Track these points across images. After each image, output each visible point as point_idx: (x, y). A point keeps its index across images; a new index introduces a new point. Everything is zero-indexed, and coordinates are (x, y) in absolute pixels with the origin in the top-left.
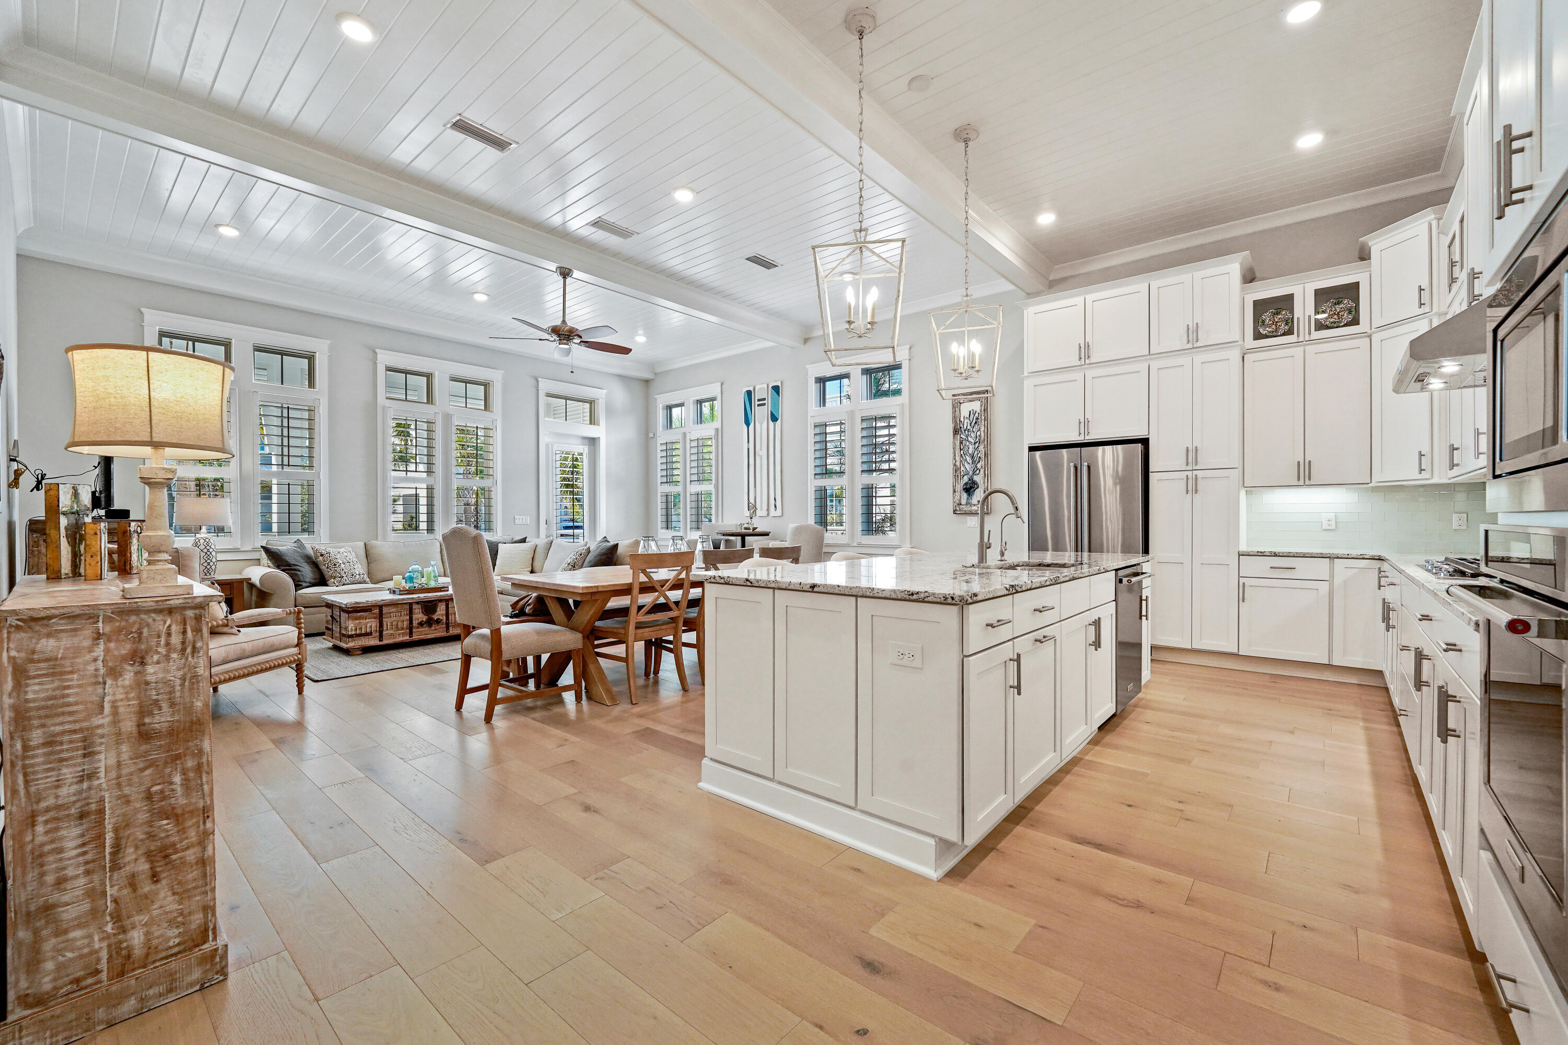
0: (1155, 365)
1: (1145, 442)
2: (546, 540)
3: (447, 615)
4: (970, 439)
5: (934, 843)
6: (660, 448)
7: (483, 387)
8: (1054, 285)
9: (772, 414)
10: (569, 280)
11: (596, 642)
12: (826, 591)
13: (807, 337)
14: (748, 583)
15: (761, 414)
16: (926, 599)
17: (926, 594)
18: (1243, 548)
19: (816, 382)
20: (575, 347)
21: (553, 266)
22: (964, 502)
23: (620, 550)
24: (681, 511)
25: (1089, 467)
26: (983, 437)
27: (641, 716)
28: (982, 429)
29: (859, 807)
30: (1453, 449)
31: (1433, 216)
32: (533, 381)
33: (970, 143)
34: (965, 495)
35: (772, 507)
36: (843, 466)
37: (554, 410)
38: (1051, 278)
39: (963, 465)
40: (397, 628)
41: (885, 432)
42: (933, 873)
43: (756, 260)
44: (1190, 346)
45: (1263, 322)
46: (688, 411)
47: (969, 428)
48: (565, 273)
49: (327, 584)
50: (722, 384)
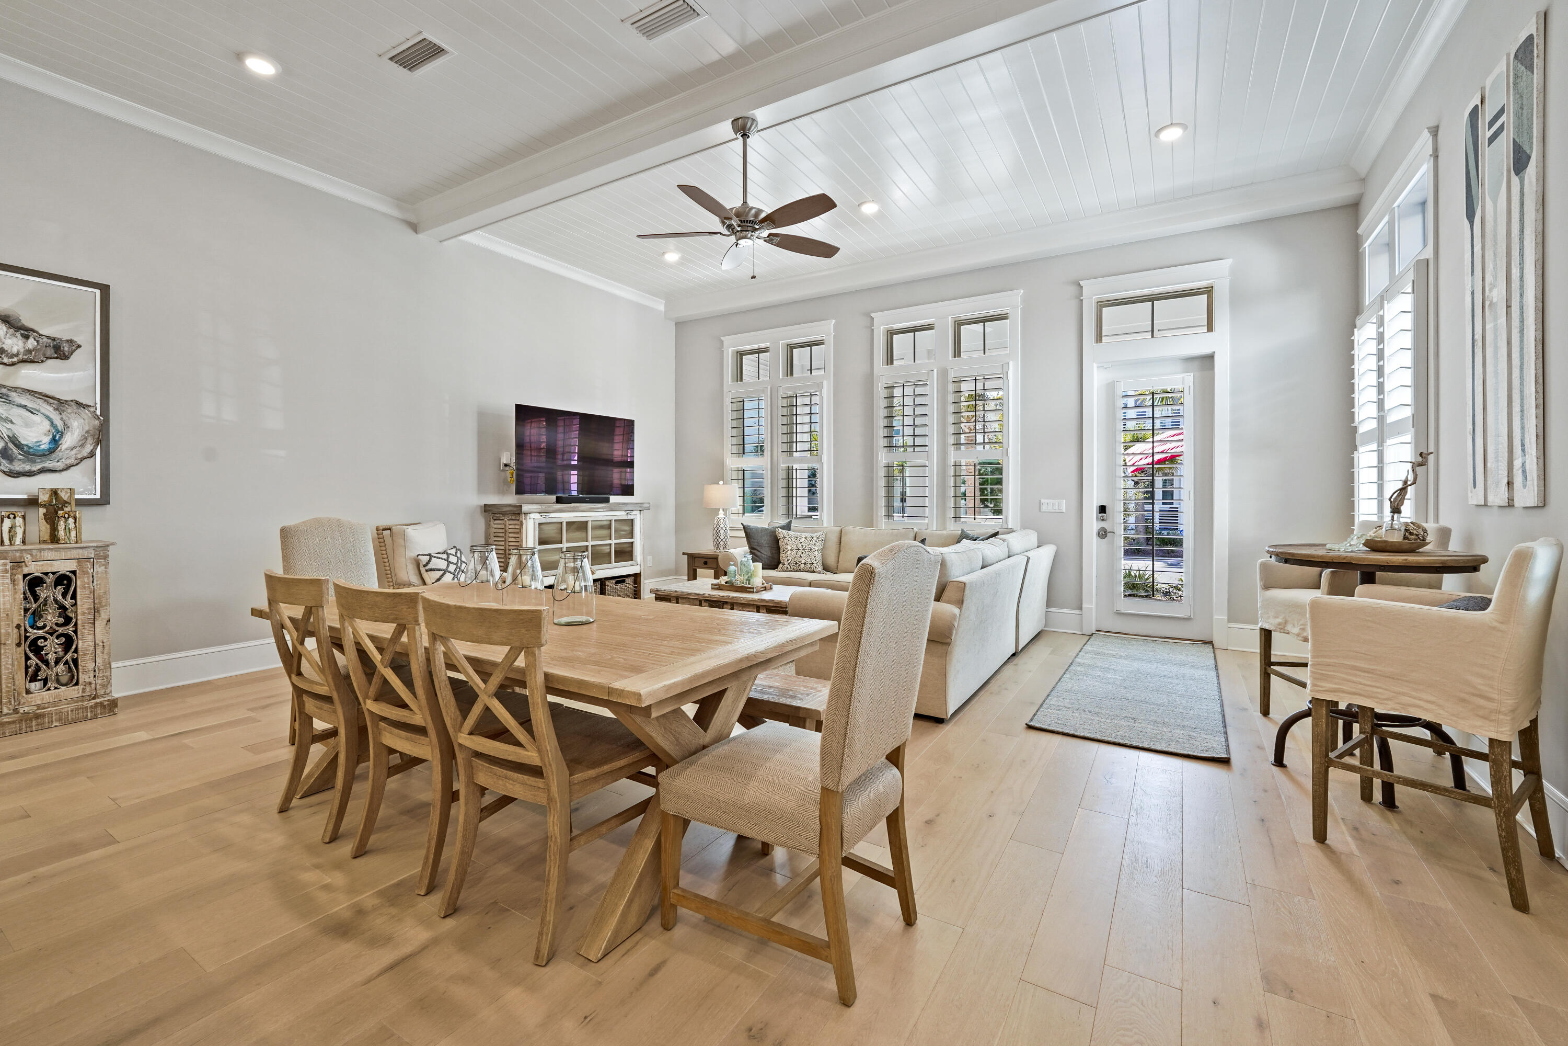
10: (751, 138)
15: (1495, 164)
21: (728, 128)
35: (1518, 478)
46: (1393, 240)
48: (743, 129)
49: (777, 568)
50: (1435, 131)
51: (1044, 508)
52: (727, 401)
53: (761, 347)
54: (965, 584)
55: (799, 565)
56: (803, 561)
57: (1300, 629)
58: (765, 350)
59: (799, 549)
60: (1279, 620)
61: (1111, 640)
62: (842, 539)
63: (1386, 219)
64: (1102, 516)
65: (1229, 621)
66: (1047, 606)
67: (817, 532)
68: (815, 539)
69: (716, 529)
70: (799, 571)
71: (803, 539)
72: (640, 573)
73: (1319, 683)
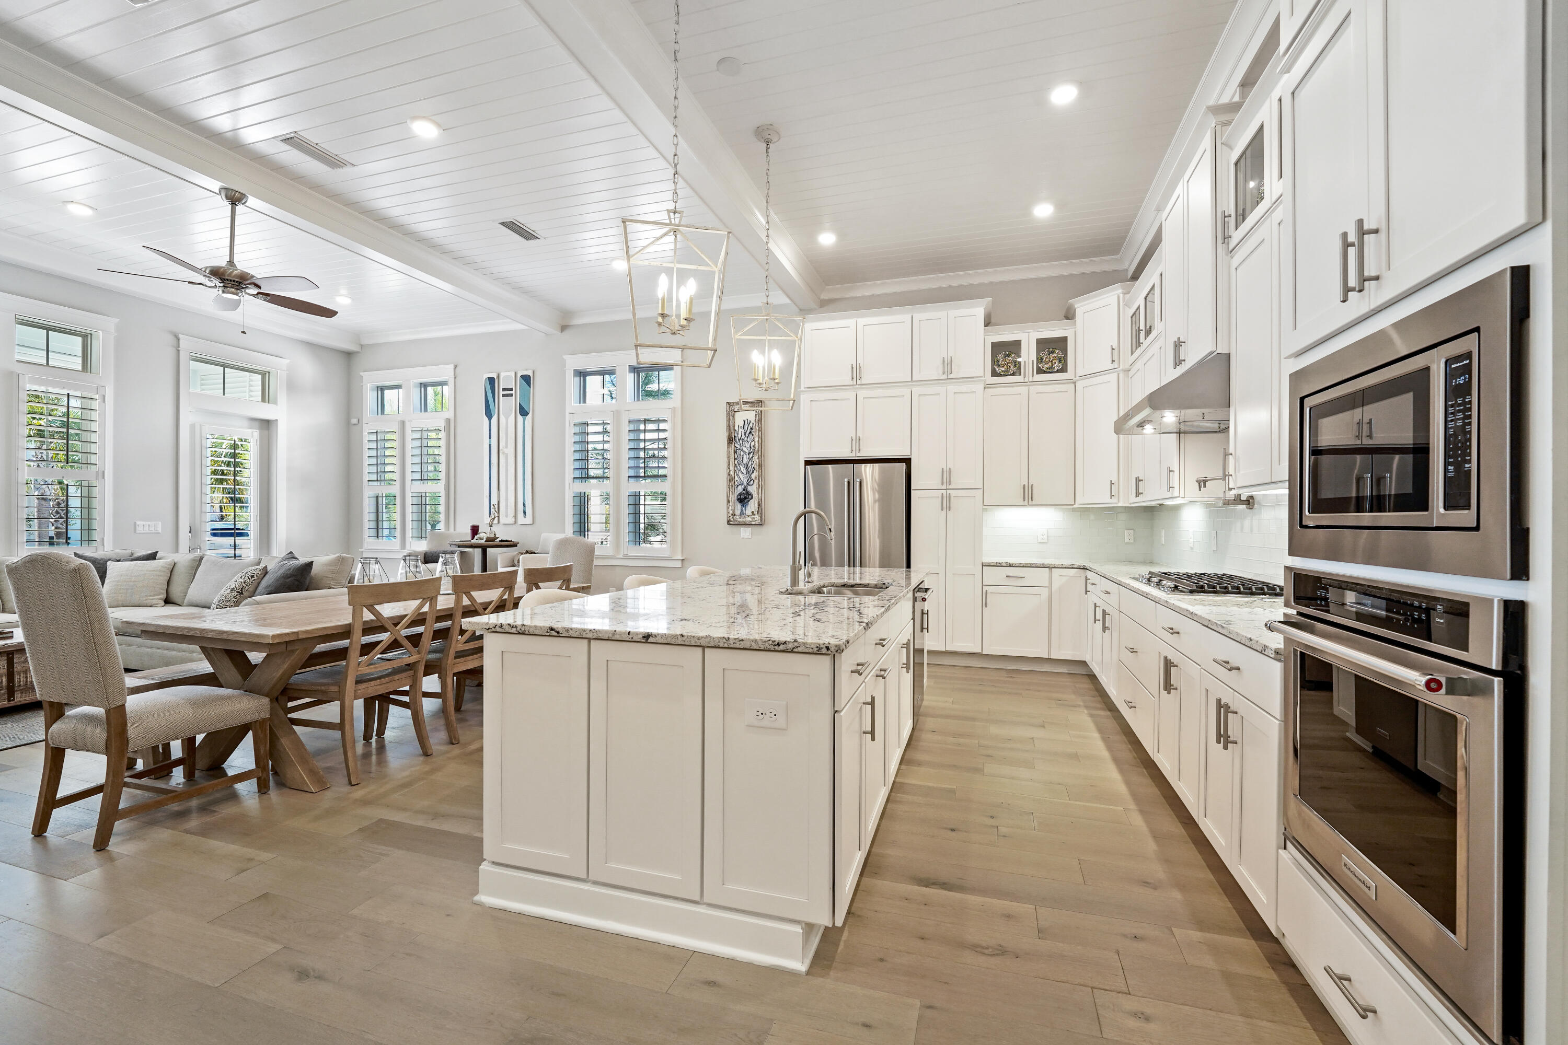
0: (917, 391)
1: (907, 461)
2: (191, 556)
4: (744, 449)
5: (801, 931)
6: (367, 437)
7: (80, 339)
8: (825, 305)
9: (521, 407)
10: (239, 208)
11: (290, 704)
12: (665, 641)
13: (566, 324)
14: (553, 633)
15: (507, 407)
16: (795, 650)
17: (796, 644)
18: (986, 560)
19: (575, 376)
20: (248, 299)
21: (215, 185)
22: (738, 512)
23: (315, 570)
24: (396, 517)
25: (860, 483)
26: (757, 448)
27: (365, 802)
28: (757, 439)
29: (706, 900)
30: (1138, 480)
31: (1120, 291)
32: (170, 339)
33: (771, 145)
34: (739, 506)
35: (520, 514)
36: (606, 471)
37: (203, 380)
38: (822, 297)
39: (737, 475)
41: (654, 436)
42: (800, 966)
43: (512, 226)
44: (944, 377)
45: (998, 361)
46: (408, 397)
47: (743, 437)
48: (235, 199)
50: (455, 366)
51: (139, 529)
64: (190, 535)
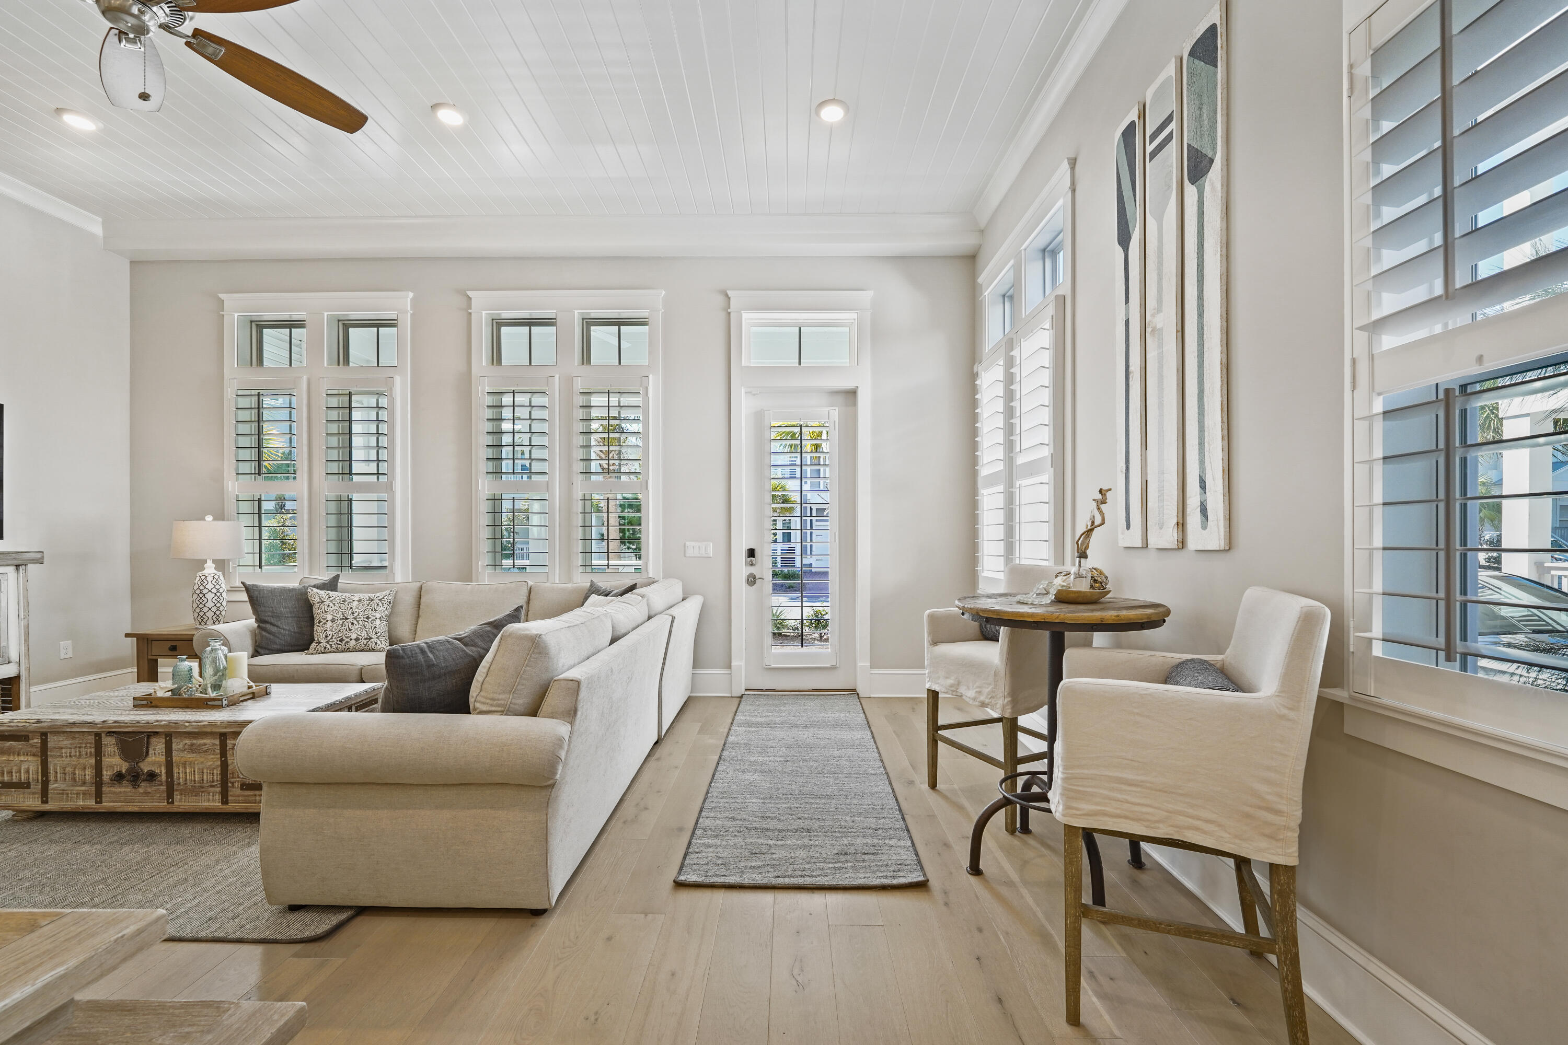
3: (169, 765)
9: (1193, 156)
15: (1160, 178)
32: (720, 299)
35: (1194, 518)
40: (74, 779)
46: (1020, 283)
49: (308, 649)
50: (1073, 163)
51: (690, 552)
52: (230, 393)
53: (294, 318)
54: (578, 683)
55: (347, 642)
56: (354, 636)
57: (976, 692)
58: (300, 324)
59: (347, 619)
60: (951, 681)
61: (762, 701)
62: (422, 600)
63: (1012, 262)
64: (751, 561)
65: (872, 667)
66: (694, 667)
67: (381, 590)
68: (377, 601)
69: (198, 592)
70: (348, 650)
71: (355, 603)
72: (18, 678)
73: (1074, 805)
